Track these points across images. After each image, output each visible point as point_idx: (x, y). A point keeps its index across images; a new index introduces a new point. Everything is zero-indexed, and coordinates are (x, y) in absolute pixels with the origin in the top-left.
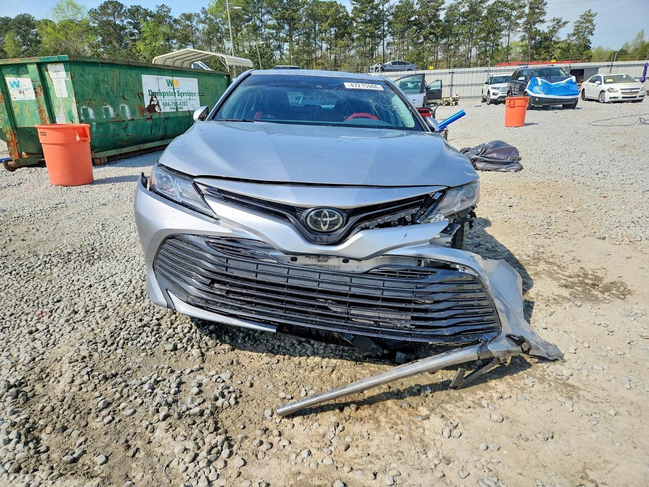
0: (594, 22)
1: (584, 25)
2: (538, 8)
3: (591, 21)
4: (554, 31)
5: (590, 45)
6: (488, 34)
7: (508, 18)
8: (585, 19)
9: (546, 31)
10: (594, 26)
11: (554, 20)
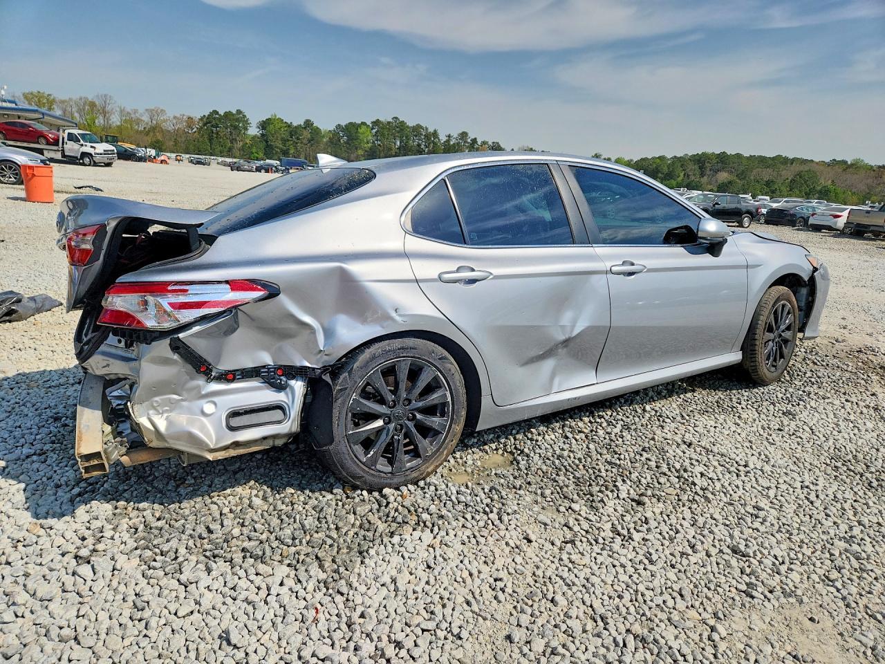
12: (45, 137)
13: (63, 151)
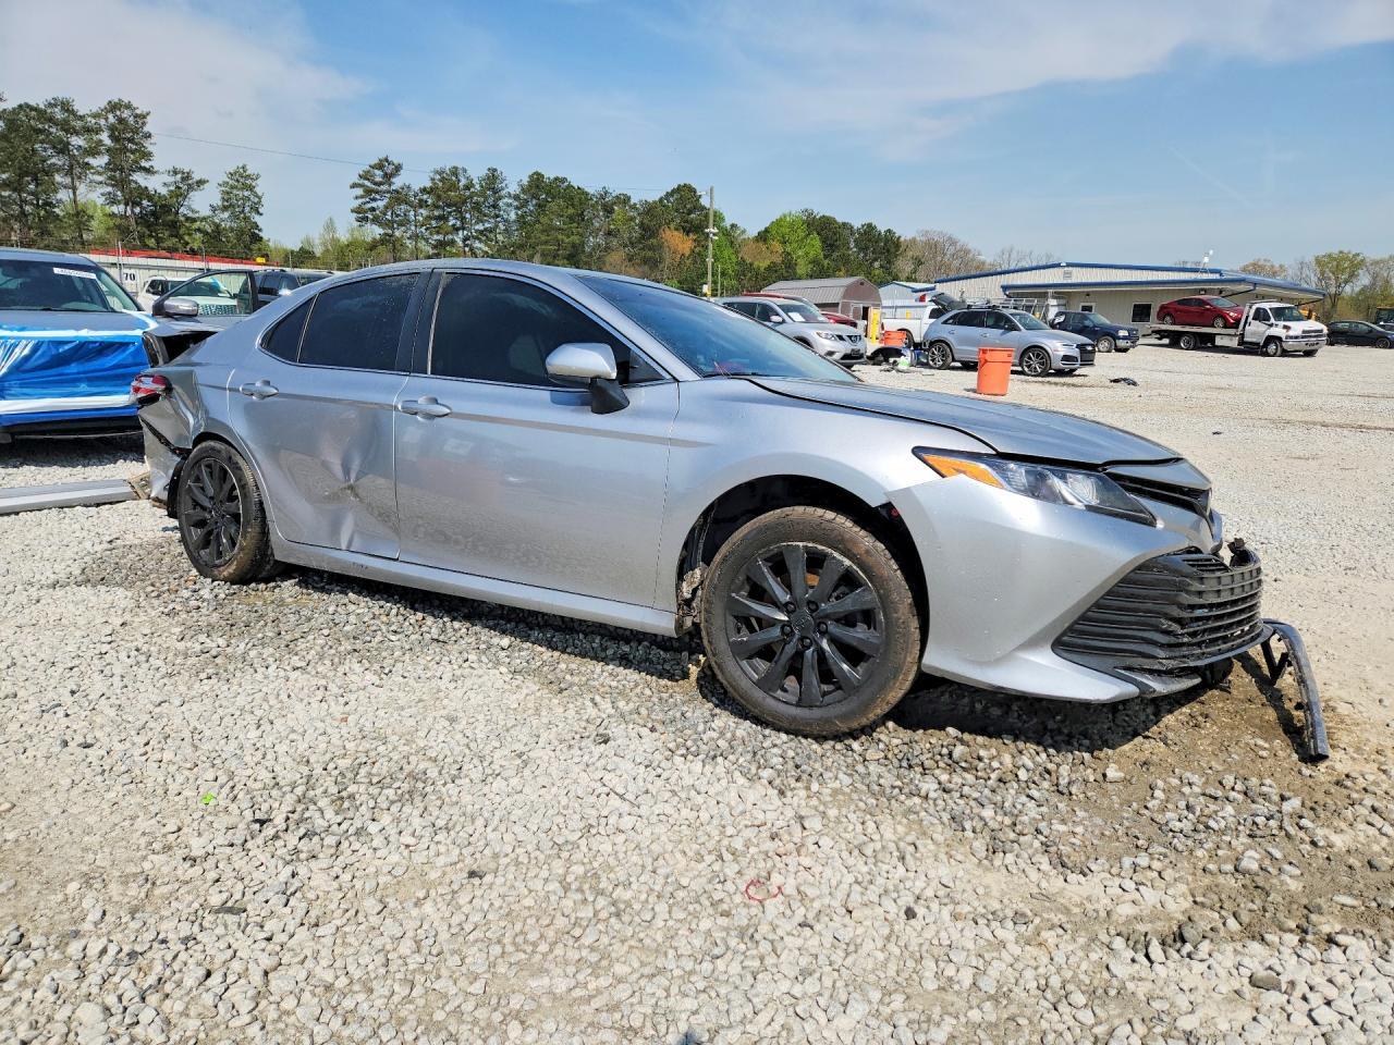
0: (257, 190)
1: (240, 193)
2: (131, 140)
3: (251, 188)
4: (179, 194)
5: (261, 234)
6: (21, 176)
7: (63, 149)
8: (238, 181)
9: (164, 191)
10: (260, 198)
11: (175, 173)
12: (1224, 317)
13: (1242, 335)
